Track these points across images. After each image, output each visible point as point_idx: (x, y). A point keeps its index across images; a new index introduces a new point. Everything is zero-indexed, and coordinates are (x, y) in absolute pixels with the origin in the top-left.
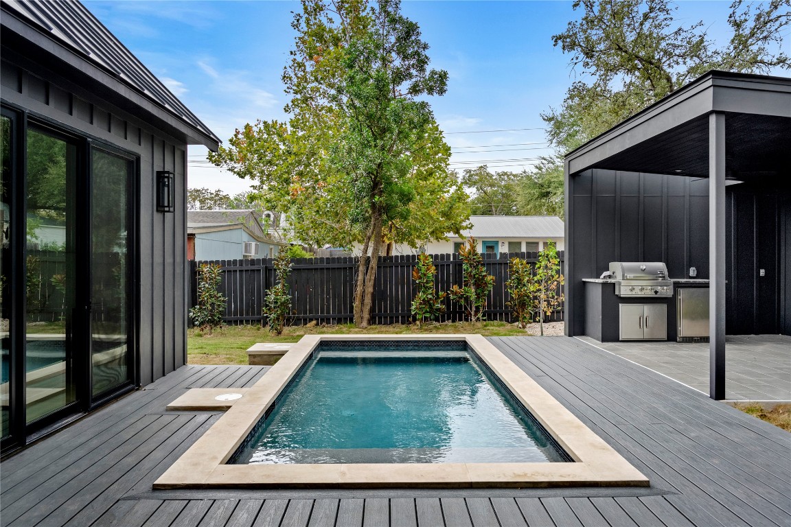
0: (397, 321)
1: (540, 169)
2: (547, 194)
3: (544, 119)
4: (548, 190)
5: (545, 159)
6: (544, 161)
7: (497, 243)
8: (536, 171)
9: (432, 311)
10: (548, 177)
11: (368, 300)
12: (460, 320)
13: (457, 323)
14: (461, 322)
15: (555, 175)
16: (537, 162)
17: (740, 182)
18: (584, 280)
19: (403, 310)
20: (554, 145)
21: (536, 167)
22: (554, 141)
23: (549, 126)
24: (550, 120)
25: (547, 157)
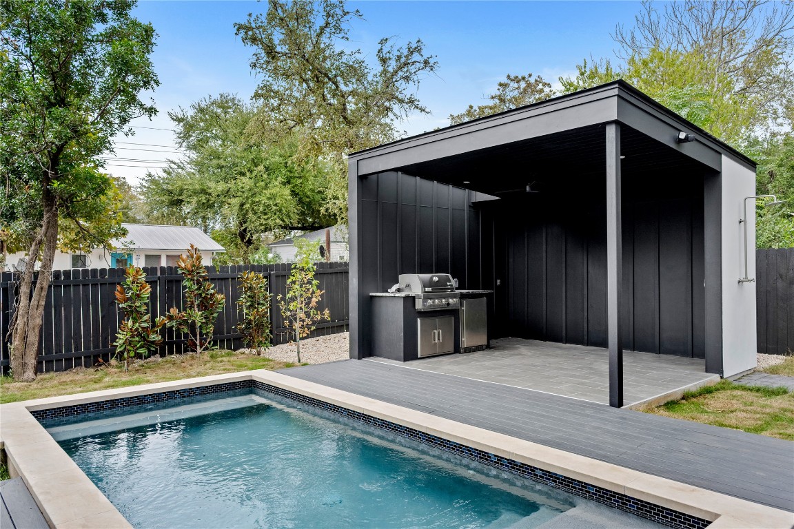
0: (78, 364)
1: (169, 174)
2: (179, 202)
3: (173, 119)
4: (181, 198)
5: (174, 163)
6: (173, 165)
7: (130, 256)
8: (165, 175)
9: (148, 344)
10: (180, 183)
11: (33, 338)
12: (171, 352)
13: (168, 358)
14: (173, 356)
15: (190, 181)
16: (165, 166)
17: (498, 198)
18: (371, 294)
19: (87, 348)
20: (183, 149)
21: (165, 171)
22: (184, 144)
23: (180, 128)
24: (179, 120)
25: (177, 161)
